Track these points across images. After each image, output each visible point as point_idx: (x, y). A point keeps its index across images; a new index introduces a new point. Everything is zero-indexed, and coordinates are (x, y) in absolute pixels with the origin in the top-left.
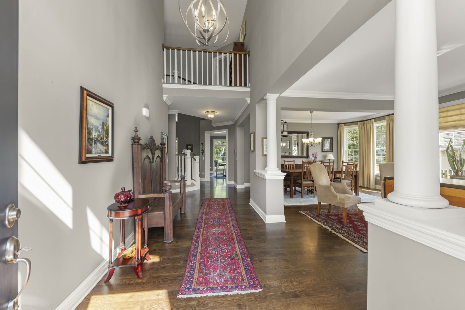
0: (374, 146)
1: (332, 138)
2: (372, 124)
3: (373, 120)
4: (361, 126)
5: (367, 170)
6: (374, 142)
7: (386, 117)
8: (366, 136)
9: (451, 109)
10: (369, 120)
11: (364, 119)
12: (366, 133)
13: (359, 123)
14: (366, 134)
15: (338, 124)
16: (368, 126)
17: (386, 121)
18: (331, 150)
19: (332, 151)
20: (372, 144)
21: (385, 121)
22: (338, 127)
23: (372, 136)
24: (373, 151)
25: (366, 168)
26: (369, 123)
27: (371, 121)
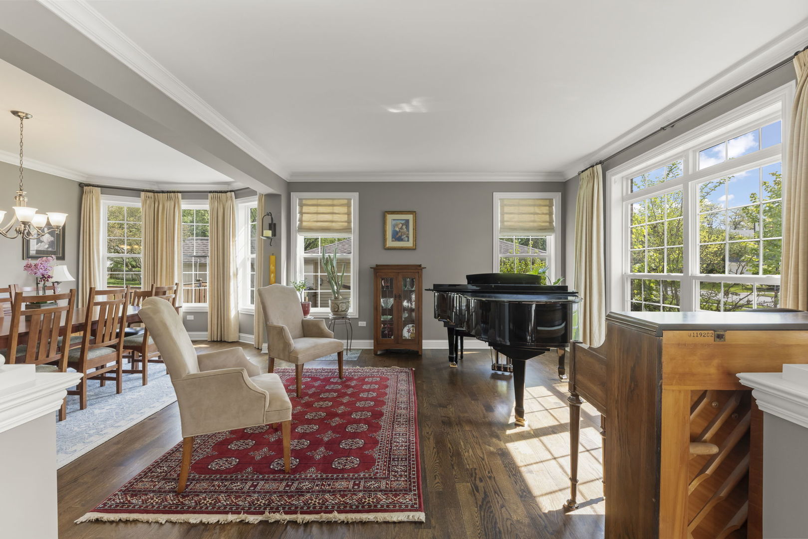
0: (181, 249)
2: (176, 204)
3: (180, 195)
4: (148, 202)
7: (210, 195)
8: (163, 226)
9: (323, 203)
10: (170, 192)
11: (155, 188)
13: (143, 194)
15: (82, 185)
16: (167, 205)
17: (208, 203)
18: (58, 254)
19: (63, 258)
20: (178, 245)
21: (208, 201)
22: (82, 193)
24: (179, 261)
26: (169, 199)
27: (175, 196)
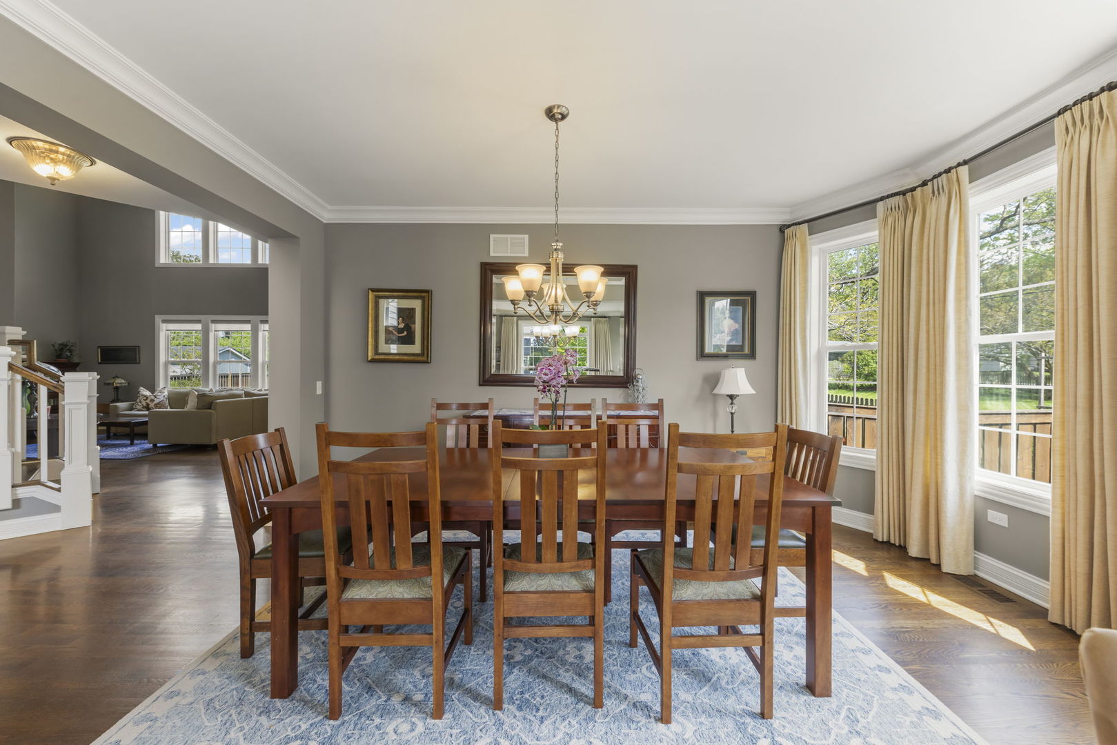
0: (967, 321)
1: (753, 295)
2: (956, 199)
3: (964, 171)
4: (890, 220)
5: (925, 462)
6: (967, 298)
8: (921, 268)
11: (911, 180)
12: (921, 256)
13: (880, 205)
14: (920, 261)
15: (782, 229)
16: (932, 210)
18: (744, 350)
19: (752, 355)
20: (958, 311)
22: (782, 241)
23: (958, 265)
24: (963, 354)
25: (920, 449)
26: (937, 196)
27: (949, 180)
